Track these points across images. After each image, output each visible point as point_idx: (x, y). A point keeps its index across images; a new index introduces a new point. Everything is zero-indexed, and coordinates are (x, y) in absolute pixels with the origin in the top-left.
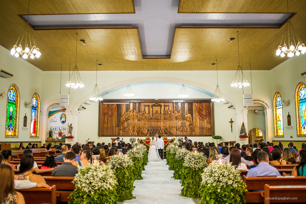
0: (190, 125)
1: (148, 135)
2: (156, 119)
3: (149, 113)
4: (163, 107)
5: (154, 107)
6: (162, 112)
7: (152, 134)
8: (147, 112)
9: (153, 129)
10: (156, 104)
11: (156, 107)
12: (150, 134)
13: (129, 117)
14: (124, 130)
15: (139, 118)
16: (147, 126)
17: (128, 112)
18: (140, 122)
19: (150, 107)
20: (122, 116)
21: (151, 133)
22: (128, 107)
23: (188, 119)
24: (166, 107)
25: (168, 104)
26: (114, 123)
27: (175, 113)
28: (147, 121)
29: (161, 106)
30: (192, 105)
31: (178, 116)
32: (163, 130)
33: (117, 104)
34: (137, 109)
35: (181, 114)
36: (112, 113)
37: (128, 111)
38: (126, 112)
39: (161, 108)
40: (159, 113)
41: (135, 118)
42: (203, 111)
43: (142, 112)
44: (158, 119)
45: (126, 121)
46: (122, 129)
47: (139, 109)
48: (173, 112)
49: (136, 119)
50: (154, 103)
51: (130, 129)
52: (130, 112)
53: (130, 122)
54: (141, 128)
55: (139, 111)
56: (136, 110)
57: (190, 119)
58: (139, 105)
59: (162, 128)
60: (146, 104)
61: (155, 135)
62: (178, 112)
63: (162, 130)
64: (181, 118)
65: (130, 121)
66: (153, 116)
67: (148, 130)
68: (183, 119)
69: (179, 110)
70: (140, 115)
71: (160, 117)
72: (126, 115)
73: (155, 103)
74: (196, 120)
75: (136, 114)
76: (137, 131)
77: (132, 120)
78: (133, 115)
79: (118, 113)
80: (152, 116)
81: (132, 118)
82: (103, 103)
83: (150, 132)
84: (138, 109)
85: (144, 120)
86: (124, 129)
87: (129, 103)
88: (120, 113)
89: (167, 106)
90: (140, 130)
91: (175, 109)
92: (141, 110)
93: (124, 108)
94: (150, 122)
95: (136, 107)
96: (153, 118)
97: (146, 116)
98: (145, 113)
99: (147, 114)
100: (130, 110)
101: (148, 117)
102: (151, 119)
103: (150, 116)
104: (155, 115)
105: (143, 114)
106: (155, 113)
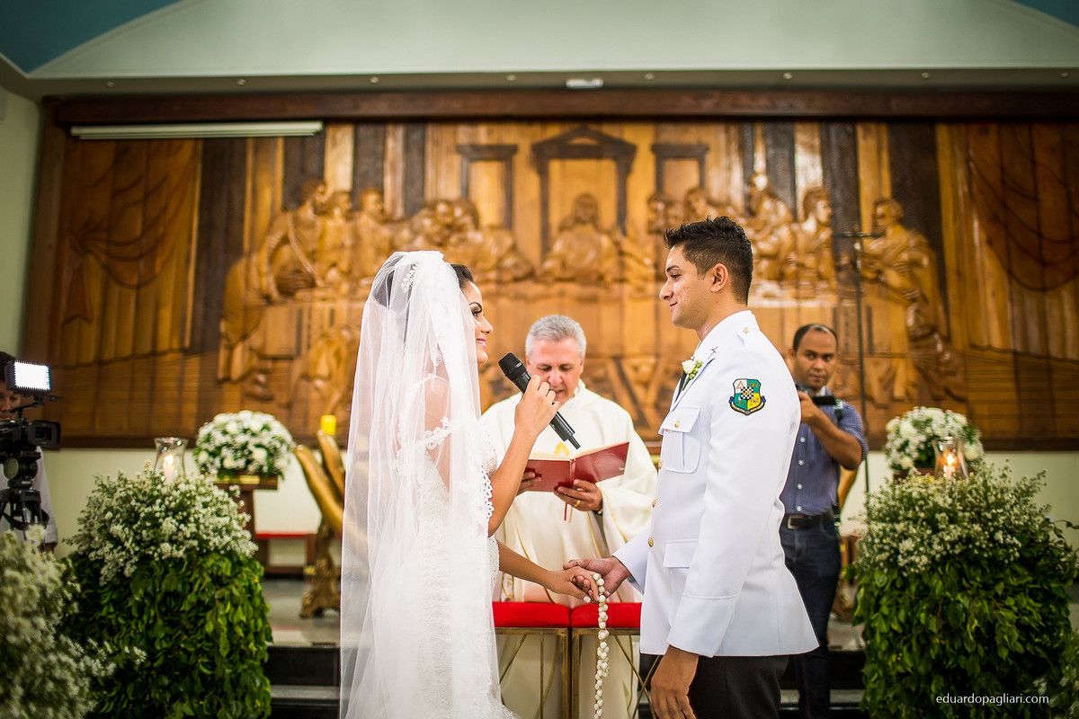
0: (918, 339)
2: (581, 277)
3: (508, 222)
4: (644, 166)
5: (555, 166)
6: (639, 212)
8: (489, 211)
10: (582, 134)
11: (575, 166)
13: (313, 256)
14: (259, 390)
17: (307, 212)
19: (522, 159)
20: (249, 255)
22: (312, 167)
23: (894, 278)
24: (671, 166)
25: (691, 135)
26: (166, 316)
27: (762, 216)
29: (624, 155)
30: (931, 150)
31: (794, 248)
32: (646, 385)
33: (209, 143)
34: (392, 182)
35: (825, 235)
36: (149, 225)
37: (301, 203)
38: (285, 209)
39: (625, 171)
40: (608, 215)
42: (1036, 199)
43: (442, 208)
44: (601, 278)
45: (287, 290)
46: (244, 378)
48: (751, 212)
50: (554, 131)
51: (323, 369)
52: (323, 211)
53: (318, 305)
56: (381, 192)
57: (914, 279)
58: (417, 154)
59: (636, 361)
60: (483, 135)
62: (794, 212)
63: (639, 391)
64: (826, 267)
65: (324, 299)
66: (546, 248)
68: (843, 275)
69: (800, 195)
71: (621, 253)
72: (285, 240)
73: (567, 128)
74: (971, 284)
75: (386, 232)
77: (345, 288)
78: (357, 238)
79: (206, 228)
80: (531, 248)
81: (344, 266)
82: (75, 131)
84: (400, 178)
86: (262, 378)
87: (317, 126)
88: (234, 219)
89: (683, 153)
91: (761, 182)
92: (430, 195)
93: (264, 179)
94: (521, 303)
95: (387, 166)
96: (549, 264)
97: (480, 247)
98: (467, 220)
99: (493, 228)
100: (321, 188)
101: (500, 259)
102: (531, 275)
103: (514, 248)
104: (568, 235)
105: (453, 227)
106: (570, 223)
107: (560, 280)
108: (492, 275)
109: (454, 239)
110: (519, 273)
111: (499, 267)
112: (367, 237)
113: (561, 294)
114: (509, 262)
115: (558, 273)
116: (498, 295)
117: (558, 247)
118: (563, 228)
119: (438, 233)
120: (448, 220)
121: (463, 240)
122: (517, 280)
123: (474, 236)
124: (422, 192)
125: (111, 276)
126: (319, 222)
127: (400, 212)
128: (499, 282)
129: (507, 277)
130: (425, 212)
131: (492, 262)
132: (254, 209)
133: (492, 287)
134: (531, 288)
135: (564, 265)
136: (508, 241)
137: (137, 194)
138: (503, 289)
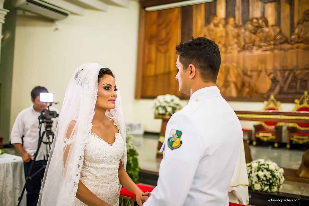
1: (272, 97)
3: (278, 23)
7: (288, 93)
8: (271, 20)
9: (290, 77)
12: (280, 92)
15: (245, 40)
16: (270, 67)
17: (212, 26)
18: (247, 53)
21: (285, 89)
22: (213, 11)
28: (272, 50)
33: (183, 7)
34: (238, 14)
37: (209, 24)
38: (205, 26)
41: (233, 41)
43: (255, 21)
47: (243, 13)
49: (236, 46)
52: (216, 25)
54: (249, 73)
55: (246, 19)
56: (234, 17)
61: (298, 96)
66: (292, 31)
67: (274, 81)
70: (245, 34)
75: (236, 30)
76: (235, 84)
78: (227, 34)
81: (223, 43)
82: (146, 9)
83: (282, 88)
84: (241, 12)
85: (260, 47)
90: (247, 79)
92: (251, 16)
93: (199, 17)
94: (283, 52)
95: (236, 8)
96: (293, 37)
97: (268, 33)
98: (264, 24)
99: (272, 26)
100: (215, 18)
101: (275, 36)
102: (286, 41)
103: (280, 32)
104: (300, 26)
105: (259, 27)
106: (302, 21)
107: (297, 42)
108: (272, 42)
109: (259, 31)
110: (282, 41)
111: (275, 39)
112: (230, 32)
113: (298, 48)
114: (278, 37)
115: (296, 40)
116: (274, 49)
117: (296, 31)
118: (298, 24)
119: (254, 30)
120: (257, 25)
121: (262, 31)
122: (281, 43)
123: (266, 29)
124: (248, 16)
125: (158, 50)
126: (216, 29)
127: (241, 23)
128: (275, 45)
129: (277, 43)
130: (249, 22)
131: (272, 37)
132: (196, 27)
133: (272, 47)
134: (286, 46)
135: (299, 37)
136: (278, 30)
137: (163, 26)
138: (276, 47)
